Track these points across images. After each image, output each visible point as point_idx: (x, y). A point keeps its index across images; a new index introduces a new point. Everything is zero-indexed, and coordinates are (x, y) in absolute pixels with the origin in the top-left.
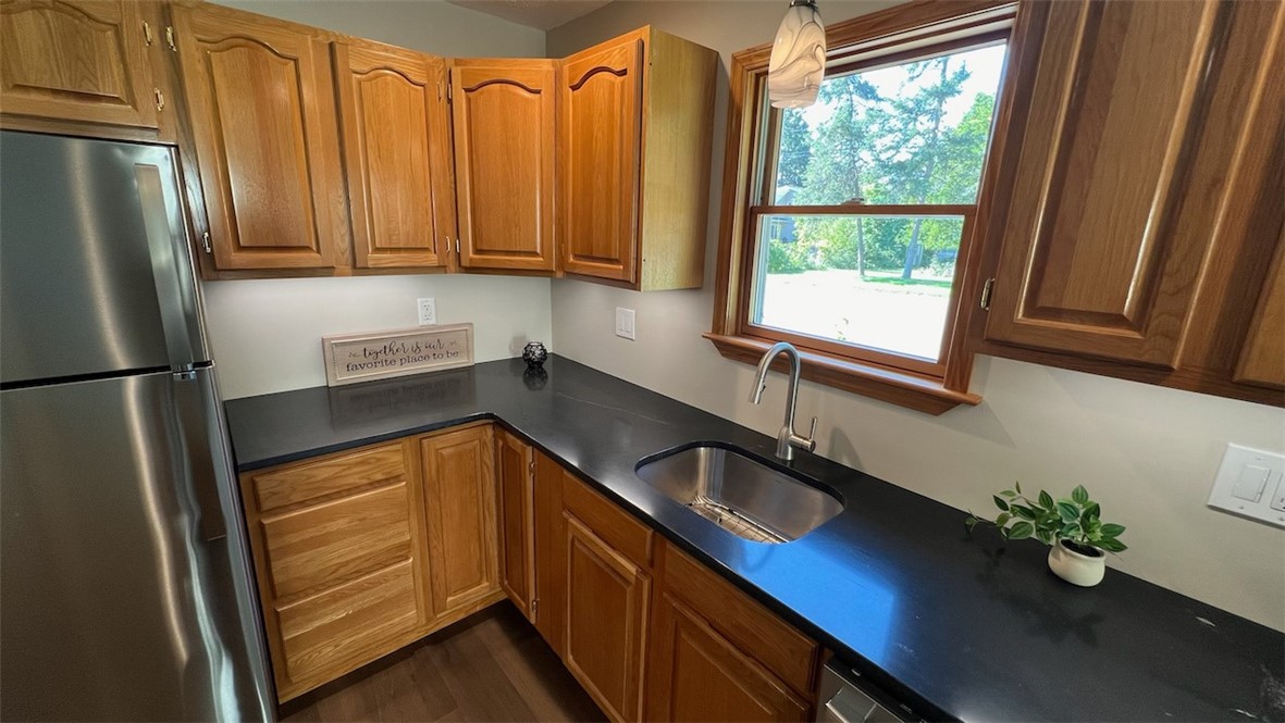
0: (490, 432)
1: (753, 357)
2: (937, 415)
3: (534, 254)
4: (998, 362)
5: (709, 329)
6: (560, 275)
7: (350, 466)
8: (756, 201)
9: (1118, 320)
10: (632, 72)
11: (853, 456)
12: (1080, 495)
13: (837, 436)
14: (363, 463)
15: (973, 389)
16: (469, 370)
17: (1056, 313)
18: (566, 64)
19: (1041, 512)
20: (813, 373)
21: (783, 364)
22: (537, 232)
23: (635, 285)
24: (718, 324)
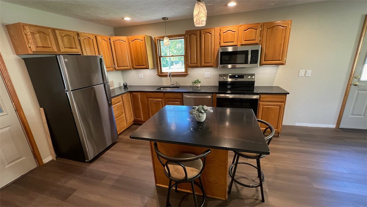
0: (129, 94)
1: (166, 76)
2: (186, 76)
3: (128, 66)
4: (189, 68)
5: (157, 74)
6: (132, 69)
7: (116, 99)
8: (160, 56)
9: (195, 63)
10: (144, 40)
11: (178, 84)
12: (197, 79)
13: (176, 82)
14: (117, 99)
15: (188, 73)
16: (114, 89)
17: (192, 64)
18: (130, 37)
19: (195, 82)
20: (173, 76)
21: (170, 76)
22: (128, 63)
23: (148, 68)
24: (158, 73)
